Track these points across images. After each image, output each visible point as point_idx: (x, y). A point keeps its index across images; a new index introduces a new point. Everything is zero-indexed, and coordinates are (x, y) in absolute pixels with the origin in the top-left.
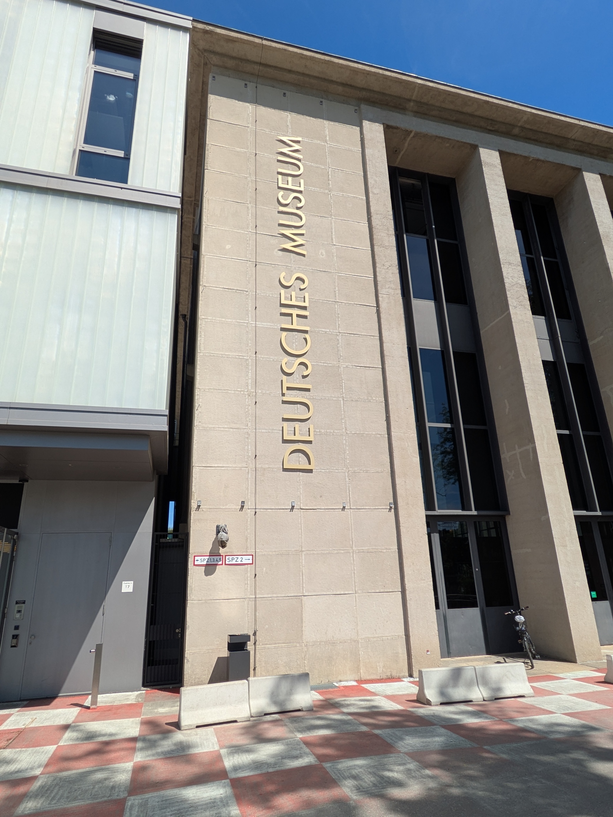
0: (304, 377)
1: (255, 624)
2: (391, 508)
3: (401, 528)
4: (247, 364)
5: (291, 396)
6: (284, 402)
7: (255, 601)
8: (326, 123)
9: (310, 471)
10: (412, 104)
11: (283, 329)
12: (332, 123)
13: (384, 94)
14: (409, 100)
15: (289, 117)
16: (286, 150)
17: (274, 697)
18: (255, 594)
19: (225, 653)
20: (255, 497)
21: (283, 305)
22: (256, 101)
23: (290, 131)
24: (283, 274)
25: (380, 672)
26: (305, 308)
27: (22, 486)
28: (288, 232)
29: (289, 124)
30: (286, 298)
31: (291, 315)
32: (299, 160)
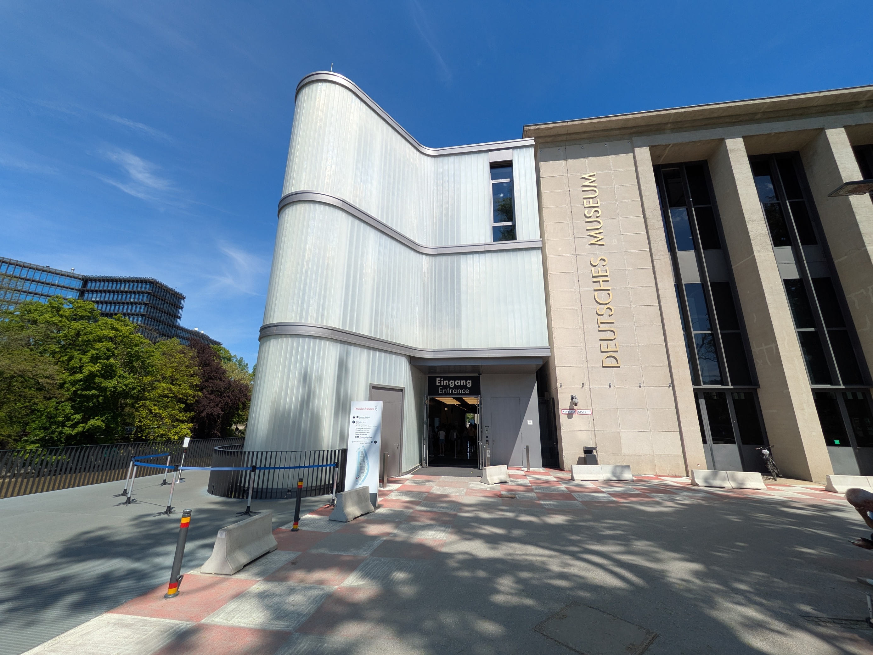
0: (610, 316)
1: (596, 442)
2: (670, 386)
3: (677, 397)
4: (577, 312)
5: (603, 327)
6: (599, 331)
7: (595, 432)
8: (610, 157)
9: (619, 367)
10: (669, 125)
11: (595, 290)
12: (614, 156)
13: (649, 125)
14: (667, 123)
15: (586, 161)
16: (587, 183)
17: (614, 473)
18: (594, 429)
19: (582, 455)
20: (589, 381)
21: (593, 277)
22: (566, 157)
23: (588, 170)
24: (592, 259)
25: (668, 472)
26: (607, 276)
27: (480, 377)
28: (592, 233)
29: (587, 165)
30: (595, 272)
31: (599, 282)
32: (595, 187)
